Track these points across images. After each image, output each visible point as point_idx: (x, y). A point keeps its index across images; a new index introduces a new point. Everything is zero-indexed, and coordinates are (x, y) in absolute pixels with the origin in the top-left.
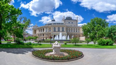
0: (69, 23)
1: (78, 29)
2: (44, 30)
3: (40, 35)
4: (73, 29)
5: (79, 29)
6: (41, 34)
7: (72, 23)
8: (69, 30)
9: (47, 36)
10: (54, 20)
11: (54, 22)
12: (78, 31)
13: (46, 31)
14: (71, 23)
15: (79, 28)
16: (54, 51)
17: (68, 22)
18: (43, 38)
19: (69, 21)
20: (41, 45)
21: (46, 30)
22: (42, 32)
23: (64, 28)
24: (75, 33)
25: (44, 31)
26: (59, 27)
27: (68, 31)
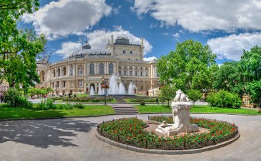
0: (124, 52)
1: (144, 68)
2: (65, 69)
3: (55, 84)
4: (134, 68)
5: (147, 69)
6: (58, 82)
7: (131, 52)
8: (125, 72)
9: (73, 85)
10: (88, 47)
11: (88, 51)
12: (144, 74)
13: (71, 74)
14: (128, 52)
15: (147, 65)
16: (176, 119)
17: (121, 52)
18: (64, 91)
19: (124, 48)
20: (81, 107)
21: (71, 71)
22: (61, 77)
23: (114, 64)
24: (139, 77)
25: (65, 74)
26: (101, 64)
27: (123, 72)
